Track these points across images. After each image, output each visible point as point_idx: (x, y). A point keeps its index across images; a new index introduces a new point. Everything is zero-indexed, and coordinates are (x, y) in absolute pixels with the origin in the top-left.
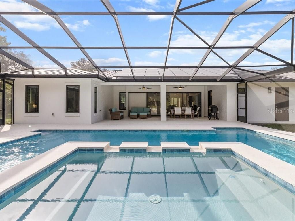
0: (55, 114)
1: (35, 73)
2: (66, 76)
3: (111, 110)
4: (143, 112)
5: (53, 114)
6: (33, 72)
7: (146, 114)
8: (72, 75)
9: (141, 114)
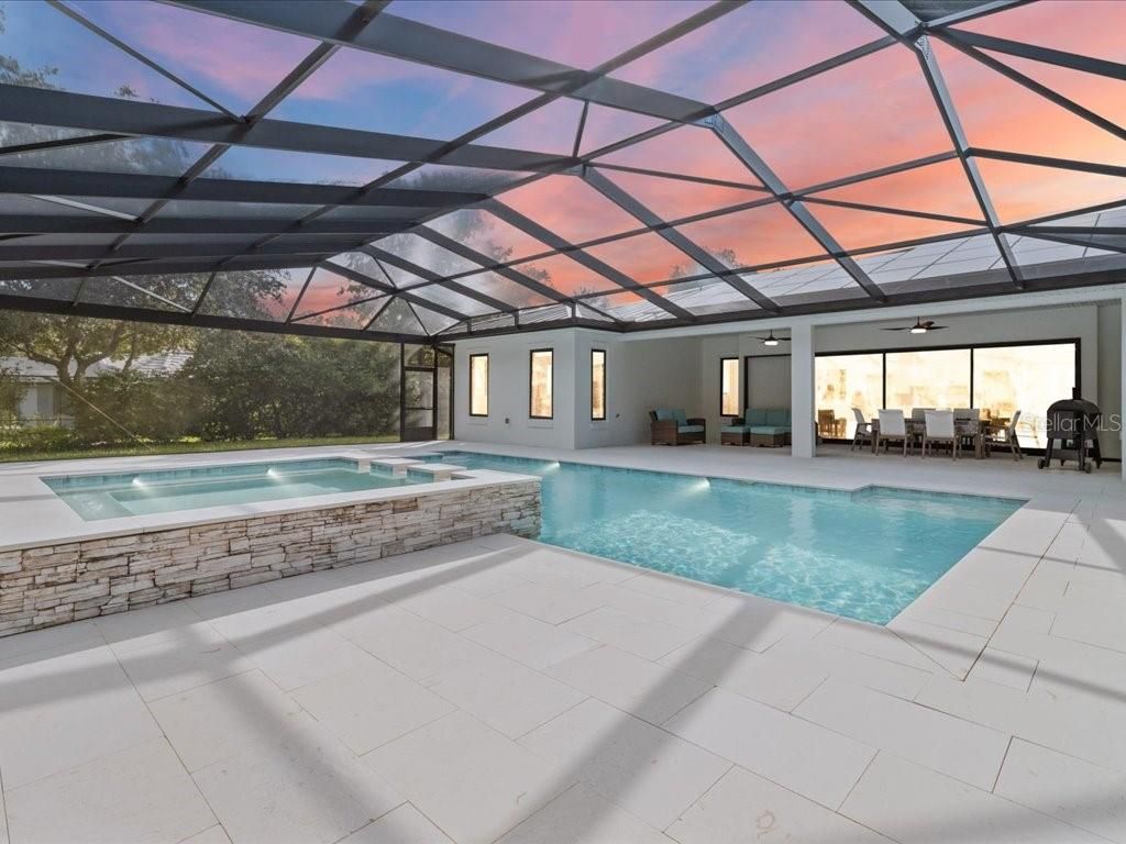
0: (511, 421)
1: (474, 329)
2: (519, 328)
3: (654, 414)
4: (765, 425)
5: (507, 421)
6: (469, 327)
7: (771, 431)
8: (532, 324)
9: (754, 430)
